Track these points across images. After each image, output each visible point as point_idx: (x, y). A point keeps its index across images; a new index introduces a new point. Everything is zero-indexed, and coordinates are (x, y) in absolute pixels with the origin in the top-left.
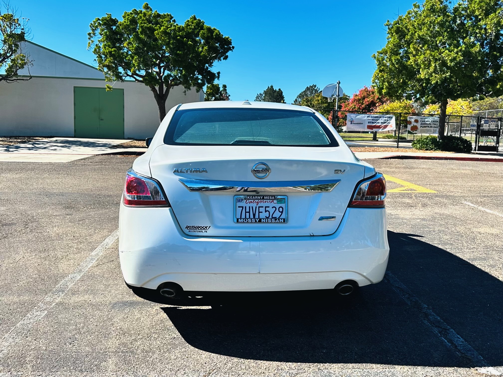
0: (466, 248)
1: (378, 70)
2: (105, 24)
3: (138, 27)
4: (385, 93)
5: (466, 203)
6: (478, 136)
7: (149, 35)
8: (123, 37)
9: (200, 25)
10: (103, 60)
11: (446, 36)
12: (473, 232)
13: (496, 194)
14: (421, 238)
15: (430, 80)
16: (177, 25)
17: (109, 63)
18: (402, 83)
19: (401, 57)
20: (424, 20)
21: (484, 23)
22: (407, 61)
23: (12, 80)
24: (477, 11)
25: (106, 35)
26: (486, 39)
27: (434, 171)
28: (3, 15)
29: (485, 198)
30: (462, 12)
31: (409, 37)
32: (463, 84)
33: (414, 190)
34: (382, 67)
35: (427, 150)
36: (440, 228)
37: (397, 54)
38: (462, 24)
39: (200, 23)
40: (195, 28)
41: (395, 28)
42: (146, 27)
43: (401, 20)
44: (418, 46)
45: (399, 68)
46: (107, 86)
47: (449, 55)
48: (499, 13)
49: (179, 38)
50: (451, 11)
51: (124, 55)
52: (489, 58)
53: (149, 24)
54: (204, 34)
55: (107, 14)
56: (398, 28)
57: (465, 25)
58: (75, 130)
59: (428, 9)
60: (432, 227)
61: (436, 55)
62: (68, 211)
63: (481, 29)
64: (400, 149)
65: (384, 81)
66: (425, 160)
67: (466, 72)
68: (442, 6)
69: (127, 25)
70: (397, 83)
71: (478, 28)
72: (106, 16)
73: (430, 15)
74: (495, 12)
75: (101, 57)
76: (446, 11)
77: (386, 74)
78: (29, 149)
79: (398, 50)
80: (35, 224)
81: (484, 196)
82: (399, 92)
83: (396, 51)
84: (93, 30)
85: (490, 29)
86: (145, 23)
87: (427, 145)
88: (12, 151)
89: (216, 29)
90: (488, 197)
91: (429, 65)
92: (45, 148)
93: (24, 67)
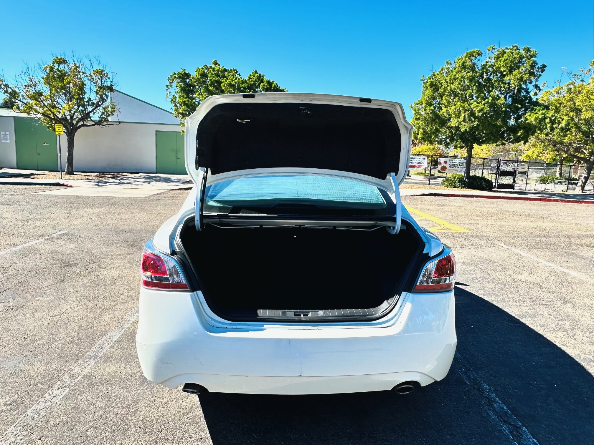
0: (512, 300)
1: (414, 119)
2: (180, 77)
3: (208, 80)
4: (420, 138)
5: (500, 244)
6: (497, 176)
7: (217, 87)
8: (196, 89)
9: (260, 79)
10: (178, 109)
11: (475, 89)
12: (514, 280)
13: (524, 234)
14: (465, 286)
15: (459, 128)
16: (241, 78)
17: (183, 111)
18: (435, 130)
19: (435, 108)
20: (455, 75)
21: (508, 78)
22: (439, 111)
23: (104, 125)
24: (502, 67)
25: (181, 87)
26: (509, 93)
27: (464, 209)
28: (95, 70)
29: (516, 239)
30: (489, 69)
31: (442, 90)
32: (488, 131)
33: (450, 230)
34: (418, 116)
35: (455, 187)
36: (482, 275)
37: (431, 105)
38: (489, 80)
39: (261, 77)
40: (256, 81)
41: (429, 82)
42: (214, 80)
43: (434, 75)
44: (450, 98)
45: (432, 118)
46: (182, 130)
47: (477, 106)
48: (522, 70)
49: (242, 89)
50: (479, 68)
51: (196, 104)
52: (511, 109)
53: (217, 77)
54: (264, 86)
55: (182, 69)
56: (432, 82)
57: (491, 81)
58: (156, 168)
59: (460, 66)
60: (474, 273)
61: (465, 106)
62: (131, 250)
63: (505, 84)
64: (431, 186)
65: (419, 128)
66: (454, 198)
67: (491, 122)
68: (471, 63)
69: (198, 78)
70: (431, 130)
71: (503, 83)
72: (181, 71)
73: (461, 71)
74: (518, 69)
75: (177, 106)
76: (474, 67)
77: (421, 122)
78: (116, 184)
79: (432, 101)
80: (95, 265)
81: (515, 237)
82: (432, 138)
83: (430, 102)
84: (170, 83)
85: (513, 83)
86: (213, 77)
87: (455, 183)
88: (101, 186)
89: (274, 82)
90: (518, 237)
91: (459, 115)
92: (129, 183)
93: (113, 115)
